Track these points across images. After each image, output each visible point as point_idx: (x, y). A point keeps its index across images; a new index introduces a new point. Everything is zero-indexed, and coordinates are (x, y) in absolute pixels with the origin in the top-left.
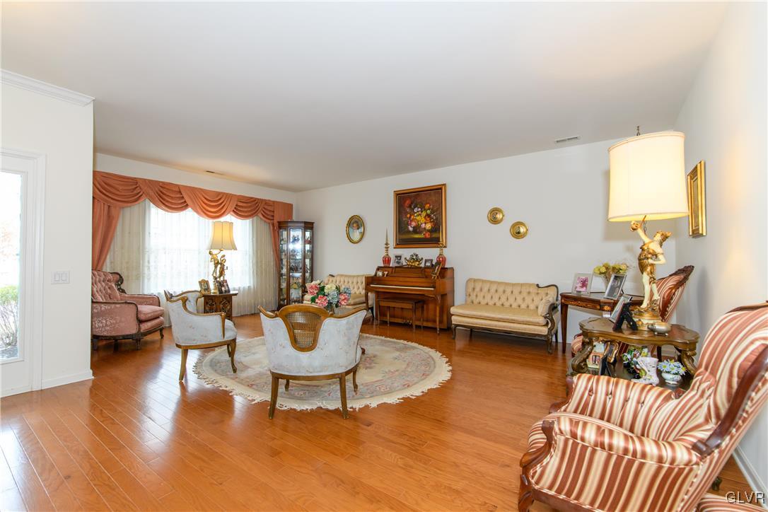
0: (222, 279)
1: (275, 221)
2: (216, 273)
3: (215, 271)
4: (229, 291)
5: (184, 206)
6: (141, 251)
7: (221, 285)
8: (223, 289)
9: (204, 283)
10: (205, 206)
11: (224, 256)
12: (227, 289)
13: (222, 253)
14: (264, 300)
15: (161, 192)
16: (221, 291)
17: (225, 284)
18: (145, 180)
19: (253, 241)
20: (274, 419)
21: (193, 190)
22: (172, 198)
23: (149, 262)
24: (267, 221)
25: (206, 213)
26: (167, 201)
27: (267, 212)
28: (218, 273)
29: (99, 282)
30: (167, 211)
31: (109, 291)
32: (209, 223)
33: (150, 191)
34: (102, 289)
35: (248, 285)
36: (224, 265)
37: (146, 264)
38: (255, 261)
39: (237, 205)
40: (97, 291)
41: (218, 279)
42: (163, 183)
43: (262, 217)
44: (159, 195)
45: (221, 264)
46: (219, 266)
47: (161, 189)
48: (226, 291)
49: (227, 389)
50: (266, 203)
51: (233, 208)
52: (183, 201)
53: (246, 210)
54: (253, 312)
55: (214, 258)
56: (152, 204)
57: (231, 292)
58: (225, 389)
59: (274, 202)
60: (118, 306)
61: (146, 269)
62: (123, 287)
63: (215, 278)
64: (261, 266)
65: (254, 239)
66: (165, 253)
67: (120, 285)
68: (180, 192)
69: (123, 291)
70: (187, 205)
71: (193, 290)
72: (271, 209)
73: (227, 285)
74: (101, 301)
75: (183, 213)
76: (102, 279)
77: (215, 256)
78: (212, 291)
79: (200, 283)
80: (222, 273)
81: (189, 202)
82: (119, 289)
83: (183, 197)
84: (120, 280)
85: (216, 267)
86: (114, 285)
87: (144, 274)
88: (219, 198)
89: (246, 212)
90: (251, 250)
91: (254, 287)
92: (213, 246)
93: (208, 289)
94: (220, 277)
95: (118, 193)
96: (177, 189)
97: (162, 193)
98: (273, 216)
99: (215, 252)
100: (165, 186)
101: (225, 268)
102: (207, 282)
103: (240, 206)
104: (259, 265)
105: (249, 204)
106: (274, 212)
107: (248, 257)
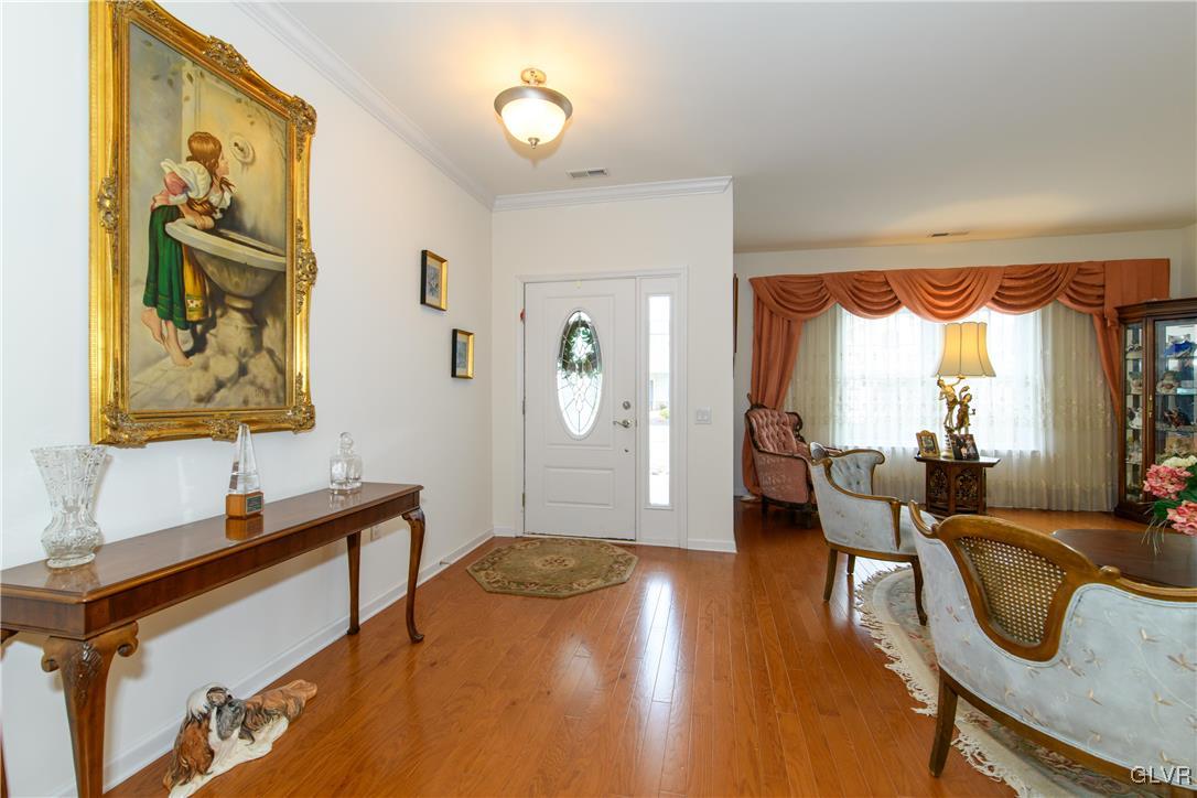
0: (963, 431)
1: (1109, 308)
2: (951, 421)
3: (949, 417)
4: (976, 456)
5: (892, 305)
6: (830, 383)
7: (960, 443)
8: (964, 451)
9: (927, 439)
10: (931, 299)
11: (966, 389)
12: (971, 451)
13: (963, 384)
14: (1077, 486)
15: (855, 287)
16: (958, 455)
17: (968, 442)
18: (833, 274)
19: (1044, 357)
20: (942, 781)
21: (909, 276)
22: (874, 295)
23: (841, 399)
24: (1084, 309)
25: (933, 311)
26: (868, 302)
27: (1081, 290)
28: (955, 421)
29: (772, 424)
30: (865, 317)
31: (783, 438)
32: (935, 327)
33: (841, 290)
34: (775, 434)
35: (1033, 449)
36: (967, 407)
37: (837, 401)
38: (1049, 400)
39: (1001, 287)
40: (768, 437)
41: (956, 432)
42: (860, 273)
43: (1068, 303)
44: (853, 294)
45: (961, 403)
46: (957, 407)
47: (857, 284)
48: (969, 457)
49: (888, 652)
50: (1081, 269)
51: (992, 294)
52: (892, 296)
53: (1023, 293)
54: (1045, 508)
55: (946, 393)
56: (844, 311)
57: (982, 460)
58: (885, 650)
59: (1104, 264)
60: (783, 459)
61: (837, 409)
62: (802, 433)
63: (950, 431)
64: (1068, 410)
65: (1049, 353)
66: (864, 384)
67: (798, 431)
68: (887, 283)
69: (802, 440)
70: (899, 302)
71: (865, 448)
72: (1097, 280)
73: (974, 445)
74: (772, 450)
75: (892, 317)
76: (775, 420)
77: (948, 389)
78: (943, 453)
79: (919, 436)
80: (963, 420)
81: (901, 296)
82: (797, 436)
83: (891, 291)
84: (798, 424)
85: (951, 409)
86: (790, 431)
87: (834, 416)
88: (960, 279)
89: (1025, 297)
90: (1040, 376)
91: (1047, 453)
92: (942, 371)
93: (934, 448)
94: (959, 428)
95: (798, 300)
96: (882, 279)
97: (860, 290)
98: (1102, 297)
99: (948, 381)
100: (864, 278)
101: (970, 411)
102: (932, 437)
103: (1009, 288)
104: (1062, 407)
105: (1032, 281)
106: (1103, 286)
107: (1031, 389)
